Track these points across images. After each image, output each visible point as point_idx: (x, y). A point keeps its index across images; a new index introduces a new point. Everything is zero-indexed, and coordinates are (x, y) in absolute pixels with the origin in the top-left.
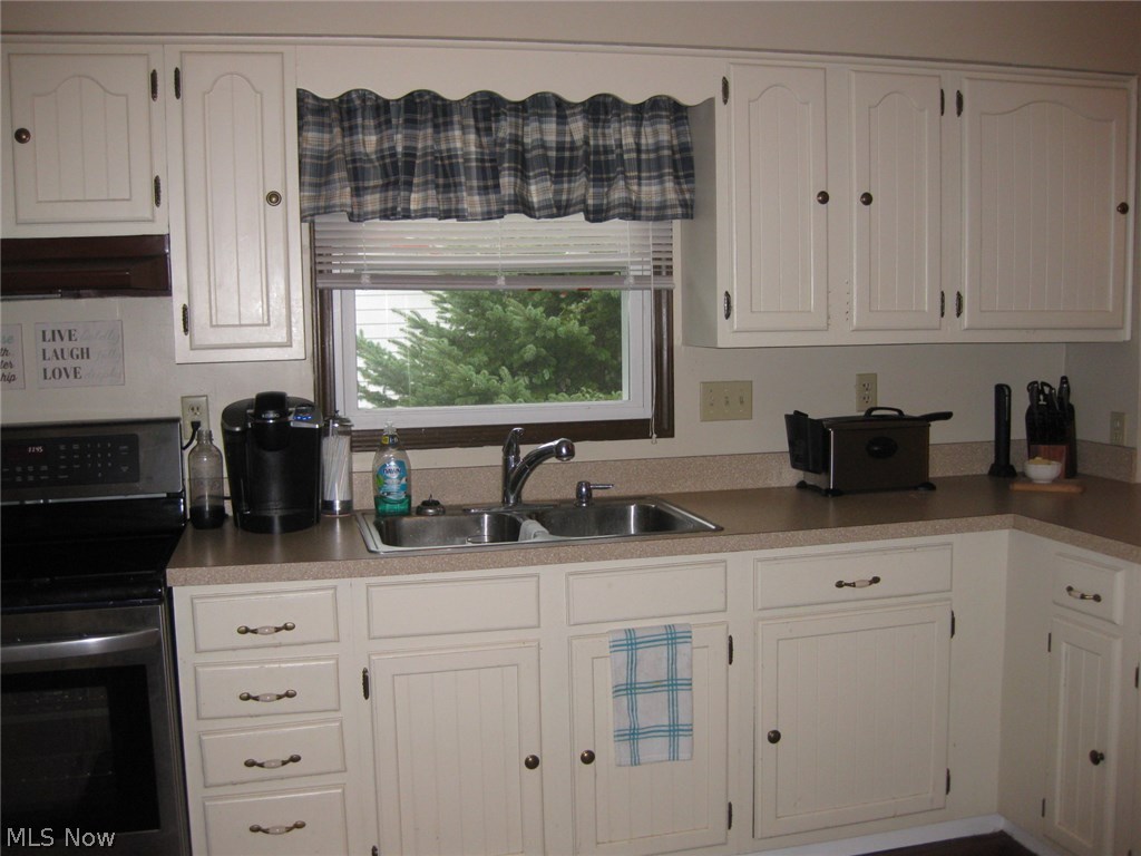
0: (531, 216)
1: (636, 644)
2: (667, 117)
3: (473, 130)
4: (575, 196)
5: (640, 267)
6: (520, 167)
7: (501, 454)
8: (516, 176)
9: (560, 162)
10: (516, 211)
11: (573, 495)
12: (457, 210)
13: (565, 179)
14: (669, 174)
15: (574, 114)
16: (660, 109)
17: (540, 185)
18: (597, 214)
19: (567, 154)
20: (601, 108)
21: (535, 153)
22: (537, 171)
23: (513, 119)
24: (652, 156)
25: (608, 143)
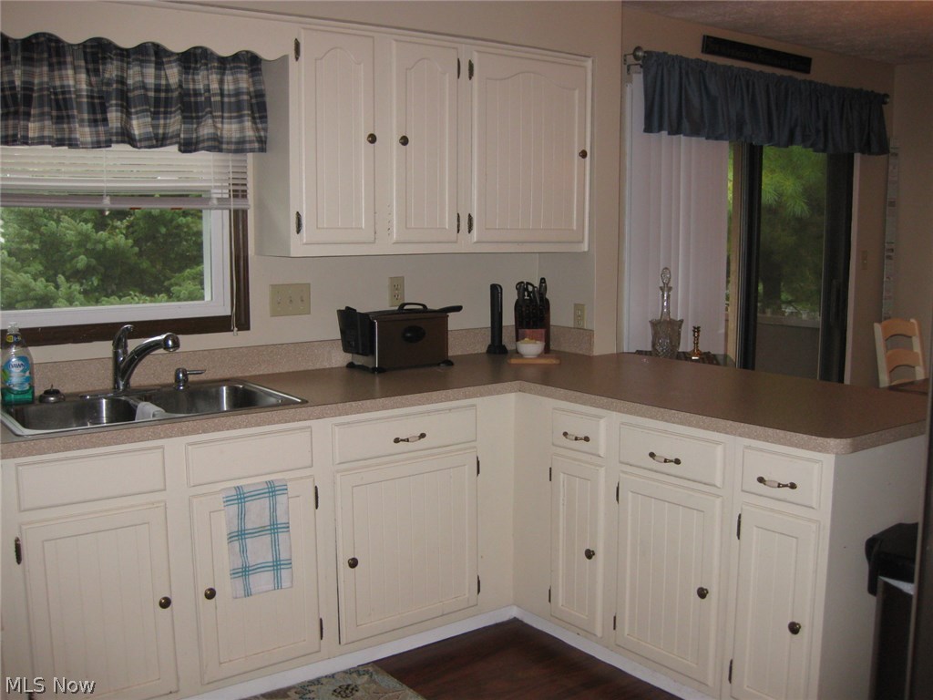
0: (134, 146)
1: (245, 498)
2: (246, 68)
3: (84, 70)
4: (171, 130)
5: (220, 191)
6: (125, 104)
7: (111, 348)
8: (122, 112)
9: (157, 101)
10: (123, 142)
11: (171, 380)
12: (70, 139)
13: (162, 116)
14: (248, 115)
15: (170, 62)
16: (240, 61)
17: (141, 121)
18: (188, 146)
19: (163, 95)
20: (194, 59)
21: (137, 93)
22: (138, 109)
23: (119, 63)
24: (233, 99)
25: (197, 87)
